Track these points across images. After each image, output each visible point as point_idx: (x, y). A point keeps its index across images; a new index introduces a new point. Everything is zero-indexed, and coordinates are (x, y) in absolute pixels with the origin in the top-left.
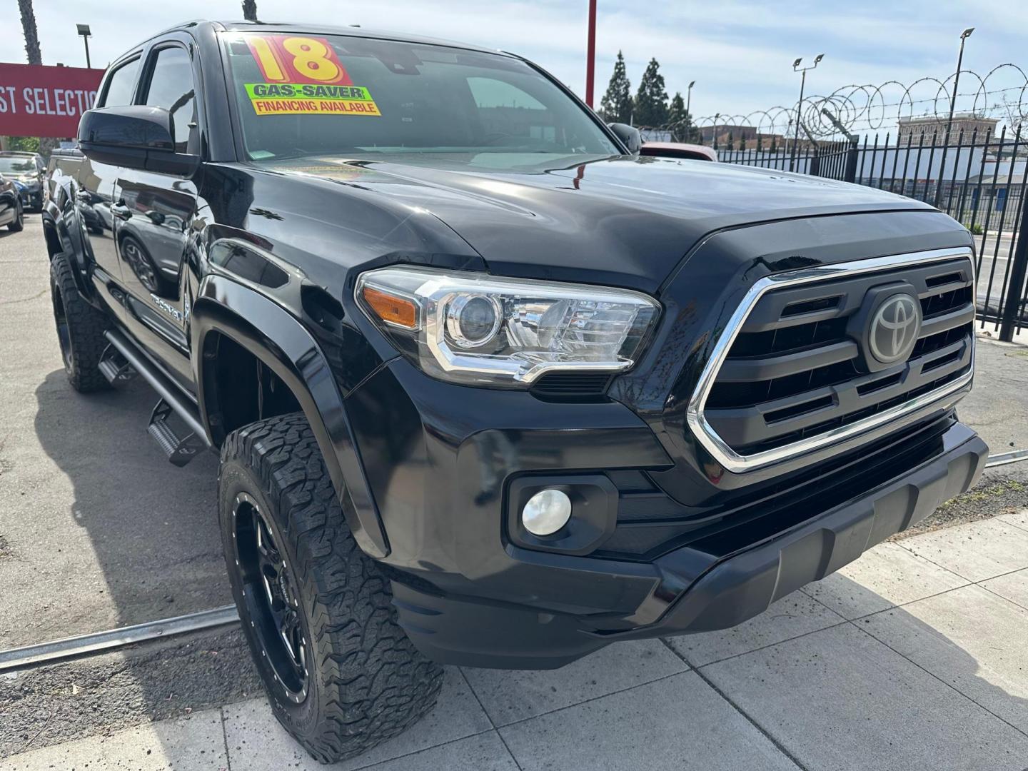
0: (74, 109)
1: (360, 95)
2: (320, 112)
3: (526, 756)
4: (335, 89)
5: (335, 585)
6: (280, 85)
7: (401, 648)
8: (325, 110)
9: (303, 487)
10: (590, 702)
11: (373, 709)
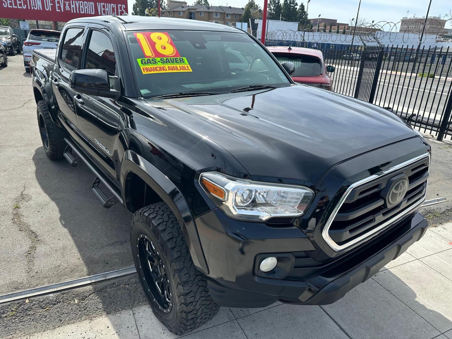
0: (25, 5)
1: (183, 62)
2: (168, 71)
3: (248, 331)
4: (173, 59)
5: (185, 279)
6: (151, 59)
7: (208, 299)
8: (170, 70)
9: (172, 241)
10: (271, 309)
11: (197, 320)
